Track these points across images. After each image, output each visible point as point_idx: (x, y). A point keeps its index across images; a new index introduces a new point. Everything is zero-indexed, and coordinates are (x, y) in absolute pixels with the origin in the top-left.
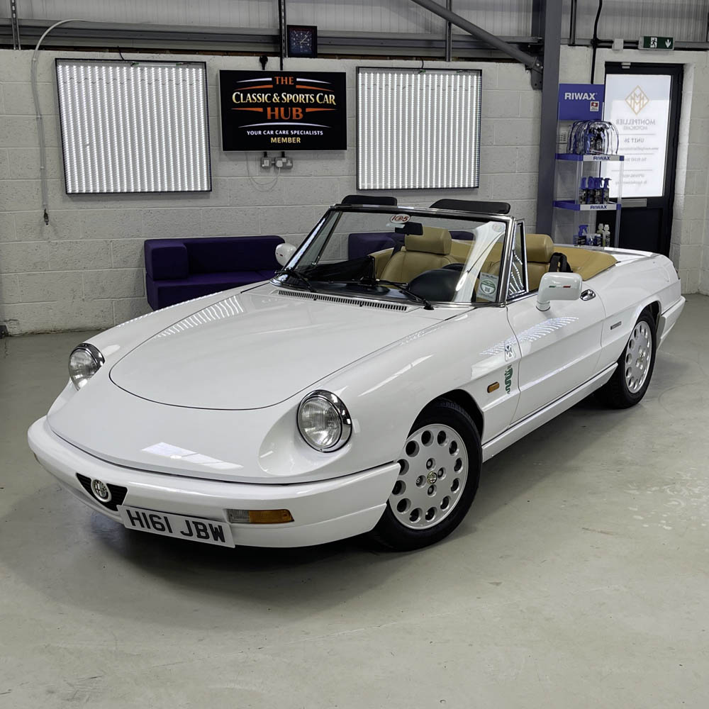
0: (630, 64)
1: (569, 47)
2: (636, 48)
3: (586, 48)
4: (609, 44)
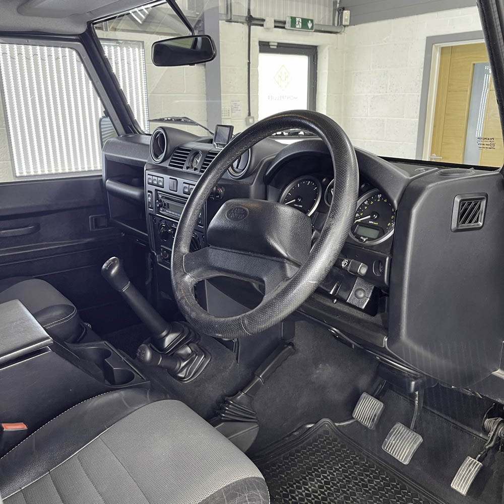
0: (276, 44)
1: (227, 23)
2: (283, 28)
3: (241, 24)
4: (262, 23)
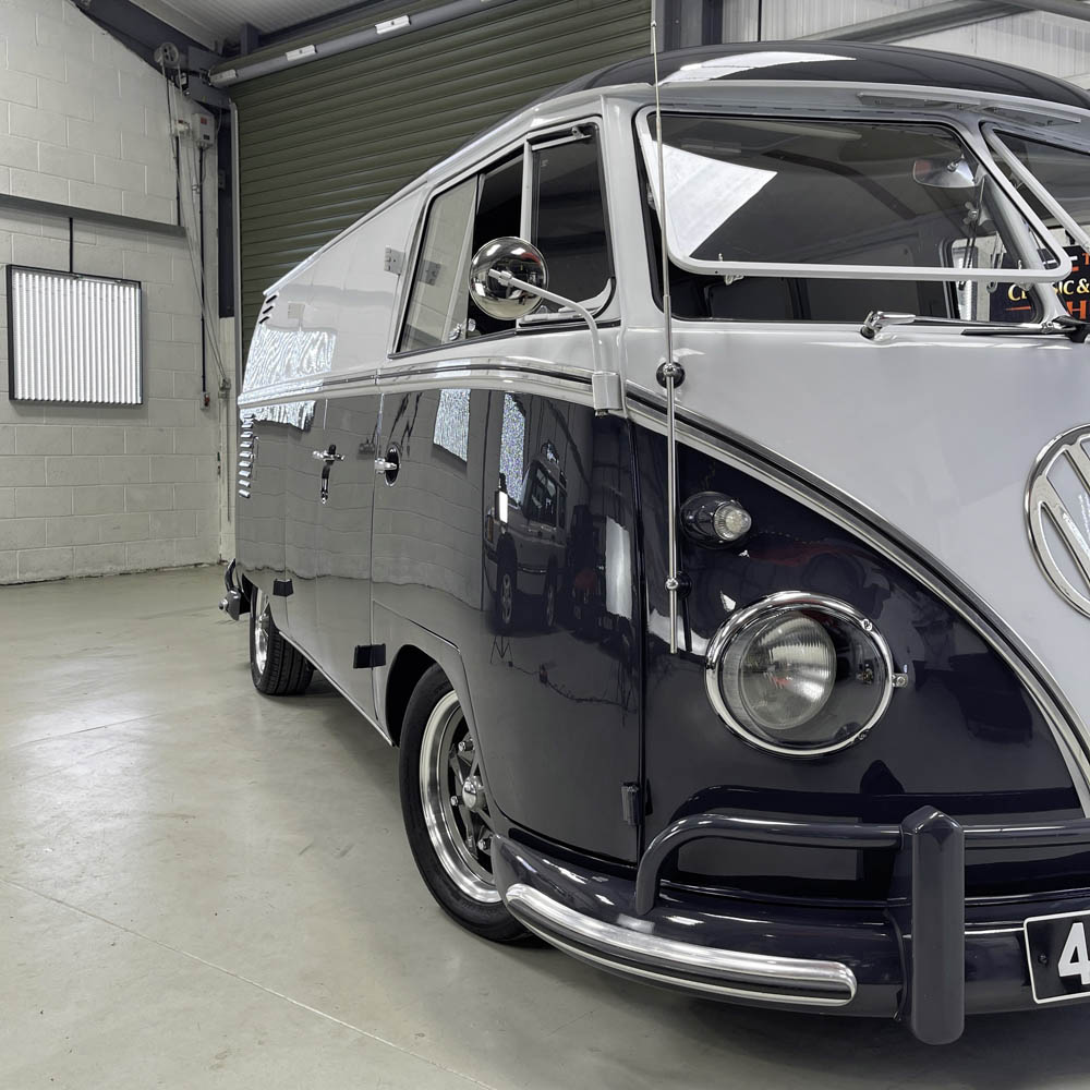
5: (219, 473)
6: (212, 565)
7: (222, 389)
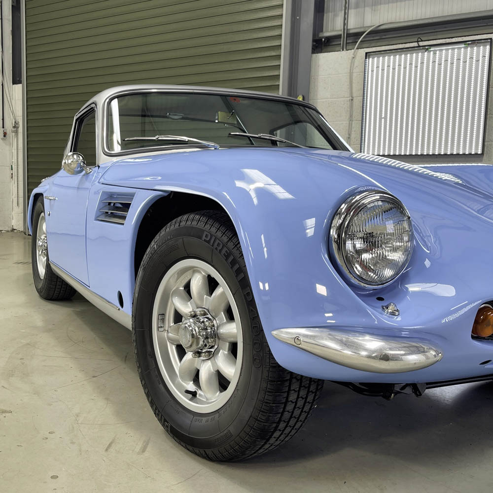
5: (12, 177)
6: (8, 231)
7: (14, 127)
